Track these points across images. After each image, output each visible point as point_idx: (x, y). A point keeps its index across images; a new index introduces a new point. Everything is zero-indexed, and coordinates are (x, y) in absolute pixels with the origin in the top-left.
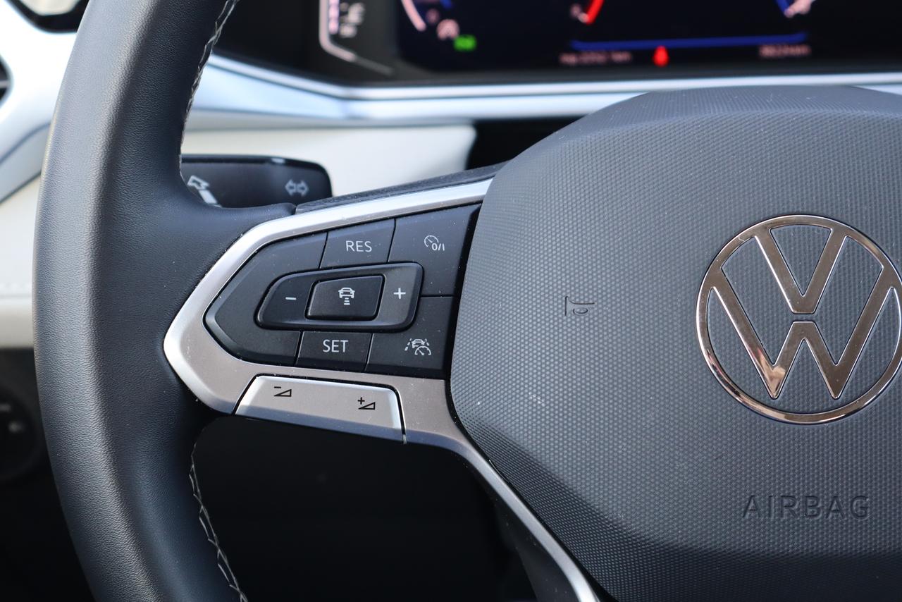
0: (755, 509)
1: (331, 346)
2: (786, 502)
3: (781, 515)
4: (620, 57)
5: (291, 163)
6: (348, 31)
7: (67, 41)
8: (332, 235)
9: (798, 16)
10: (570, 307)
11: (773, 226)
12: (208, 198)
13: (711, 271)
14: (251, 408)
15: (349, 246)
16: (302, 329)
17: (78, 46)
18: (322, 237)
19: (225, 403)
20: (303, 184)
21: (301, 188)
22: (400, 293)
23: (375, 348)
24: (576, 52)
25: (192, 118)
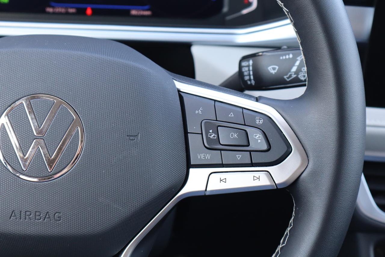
0: (15, 216)
2: (27, 213)
3: (25, 219)
4: (71, 11)
11: (30, 99)
24: (53, 7)
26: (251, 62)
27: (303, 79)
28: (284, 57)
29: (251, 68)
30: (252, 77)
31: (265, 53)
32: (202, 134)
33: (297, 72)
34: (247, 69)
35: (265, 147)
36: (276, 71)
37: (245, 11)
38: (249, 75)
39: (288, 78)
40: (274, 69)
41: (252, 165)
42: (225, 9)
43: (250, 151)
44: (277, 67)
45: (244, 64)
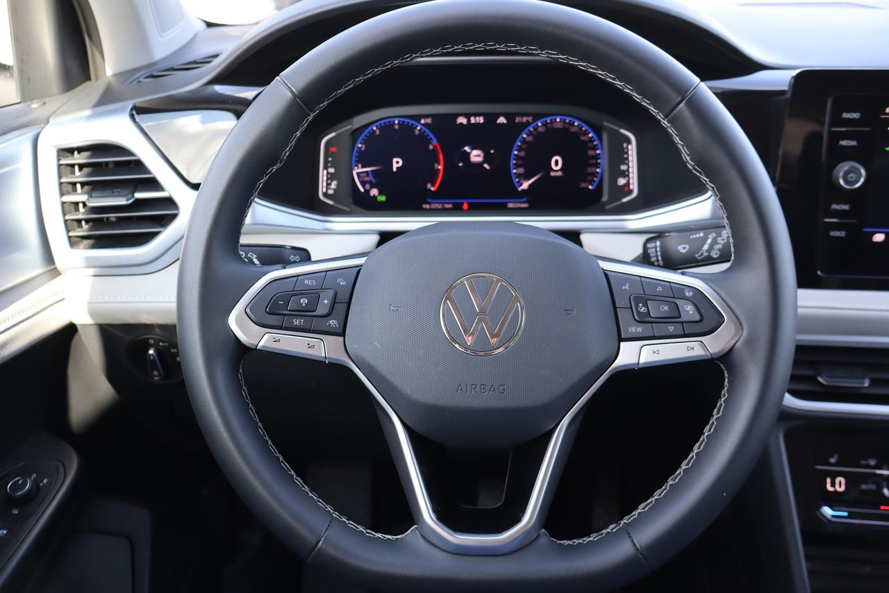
0: (461, 390)
1: (297, 322)
2: (473, 387)
3: (471, 392)
4: (447, 206)
5: (293, 248)
6: (331, 192)
7: (194, 193)
8: (299, 278)
9: (523, 190)
10: (392, 308)
11: (471, 278)
12: (256, 261)
13: (448, 294)
14: (263, 346)
15: (306, 282)
16: (285, 315)
17: (198, 198)
18: (296, 278)
19: (253, 344)
20: (298, 257)
21: (297, 258)
22: (326, 302)
23: (315, 324)
24: (430, 203)
25: (244, 229)
26: (658, 243)
27: (715, 256)
28: (694, 236)
29: (658, 249)
30: (660, 258)
31: (671, 234)
32: (631, 308)
33: (709, 250)
34: (653, 250)
35: (697, 317)
36: (686, 250)
37: (625, 200)
38: (657, 256)
39: (700, 256)
40: (685, 248)
41: (685, 336)
42: (605, 198)
43: (682, 323)
44: (687, 246)
45: (649, 245)
